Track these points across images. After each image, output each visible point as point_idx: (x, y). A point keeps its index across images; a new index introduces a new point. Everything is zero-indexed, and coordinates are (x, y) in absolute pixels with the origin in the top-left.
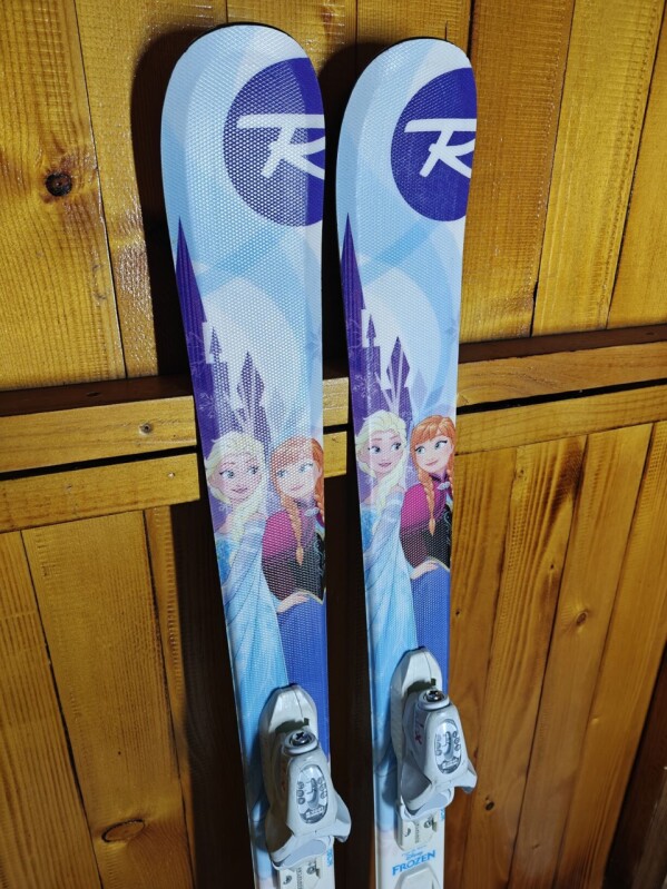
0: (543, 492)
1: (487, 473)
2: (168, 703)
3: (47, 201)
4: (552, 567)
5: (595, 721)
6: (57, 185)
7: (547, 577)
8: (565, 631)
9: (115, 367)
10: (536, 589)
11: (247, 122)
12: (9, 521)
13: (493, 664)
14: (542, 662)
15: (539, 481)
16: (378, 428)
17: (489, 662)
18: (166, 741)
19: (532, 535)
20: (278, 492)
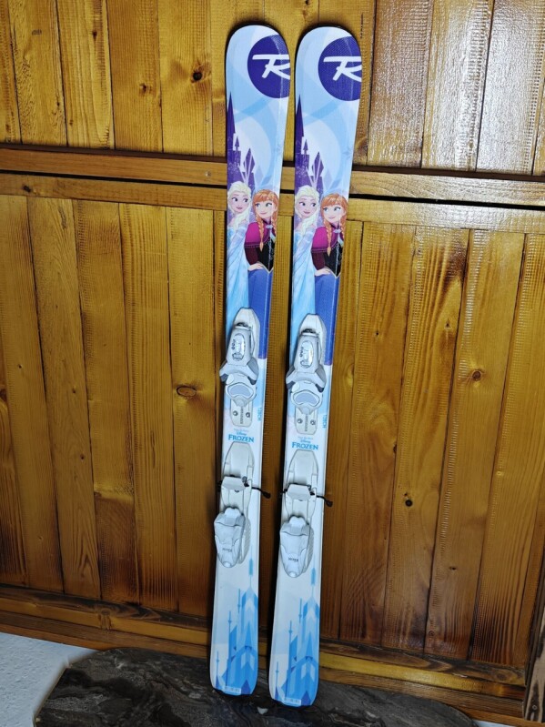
0: (436, 269)
1: (395, 246)
2: (214, 326)
3: (193, 82)
4: (448, 325)
5: (499, 474)
6: (197, 76)
7: (444, 332)
8: (463, 380)
9: (209, 151)
10: (435, 337)
11: (256, 57)
12: (157, 201)
13: (405, 382)
14: (445, 398)
15: (433, 260)
16: (304, 193)
17: (402, 379)
18: (211, 348)
19: (429, 296)
20: (255, 213)
